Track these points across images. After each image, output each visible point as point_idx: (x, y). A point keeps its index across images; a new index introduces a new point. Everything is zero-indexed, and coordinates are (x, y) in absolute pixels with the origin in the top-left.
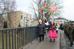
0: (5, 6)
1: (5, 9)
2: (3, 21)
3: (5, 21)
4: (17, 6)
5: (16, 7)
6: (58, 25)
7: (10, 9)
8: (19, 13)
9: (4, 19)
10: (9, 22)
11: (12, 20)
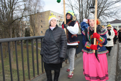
0: (25, 5)
1: (25, 9)
2: (24, 29)
3: (26, 29)
4: (44, 3)
5: (42, 5)
6: (112, 31)
7: (32, 8)
8: (47, 14)
9: (25, 26)
10: (32, 30)
11: (37, 26)
